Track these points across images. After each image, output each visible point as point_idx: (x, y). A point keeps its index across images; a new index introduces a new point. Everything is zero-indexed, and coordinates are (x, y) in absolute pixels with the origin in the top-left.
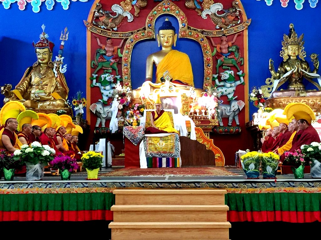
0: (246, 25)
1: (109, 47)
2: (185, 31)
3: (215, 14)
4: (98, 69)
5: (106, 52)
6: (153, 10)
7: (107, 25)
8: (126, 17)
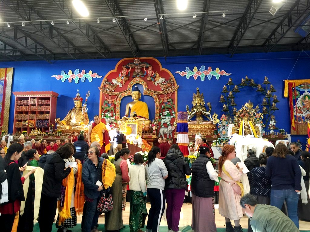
0: (176, 88)
1: (110, 99)
2: (146, 92)
3: (161, 83)
4: (104, 110)
5: (109, 102)
6: (131, 82)
7: (109, 89)
8: (119, 85)
